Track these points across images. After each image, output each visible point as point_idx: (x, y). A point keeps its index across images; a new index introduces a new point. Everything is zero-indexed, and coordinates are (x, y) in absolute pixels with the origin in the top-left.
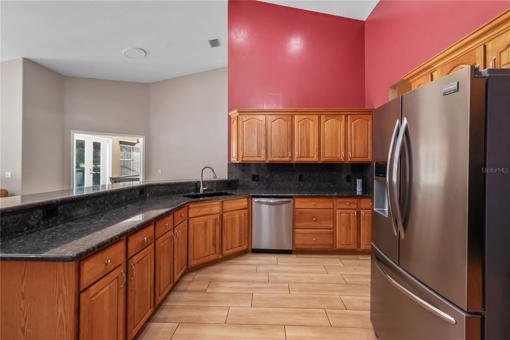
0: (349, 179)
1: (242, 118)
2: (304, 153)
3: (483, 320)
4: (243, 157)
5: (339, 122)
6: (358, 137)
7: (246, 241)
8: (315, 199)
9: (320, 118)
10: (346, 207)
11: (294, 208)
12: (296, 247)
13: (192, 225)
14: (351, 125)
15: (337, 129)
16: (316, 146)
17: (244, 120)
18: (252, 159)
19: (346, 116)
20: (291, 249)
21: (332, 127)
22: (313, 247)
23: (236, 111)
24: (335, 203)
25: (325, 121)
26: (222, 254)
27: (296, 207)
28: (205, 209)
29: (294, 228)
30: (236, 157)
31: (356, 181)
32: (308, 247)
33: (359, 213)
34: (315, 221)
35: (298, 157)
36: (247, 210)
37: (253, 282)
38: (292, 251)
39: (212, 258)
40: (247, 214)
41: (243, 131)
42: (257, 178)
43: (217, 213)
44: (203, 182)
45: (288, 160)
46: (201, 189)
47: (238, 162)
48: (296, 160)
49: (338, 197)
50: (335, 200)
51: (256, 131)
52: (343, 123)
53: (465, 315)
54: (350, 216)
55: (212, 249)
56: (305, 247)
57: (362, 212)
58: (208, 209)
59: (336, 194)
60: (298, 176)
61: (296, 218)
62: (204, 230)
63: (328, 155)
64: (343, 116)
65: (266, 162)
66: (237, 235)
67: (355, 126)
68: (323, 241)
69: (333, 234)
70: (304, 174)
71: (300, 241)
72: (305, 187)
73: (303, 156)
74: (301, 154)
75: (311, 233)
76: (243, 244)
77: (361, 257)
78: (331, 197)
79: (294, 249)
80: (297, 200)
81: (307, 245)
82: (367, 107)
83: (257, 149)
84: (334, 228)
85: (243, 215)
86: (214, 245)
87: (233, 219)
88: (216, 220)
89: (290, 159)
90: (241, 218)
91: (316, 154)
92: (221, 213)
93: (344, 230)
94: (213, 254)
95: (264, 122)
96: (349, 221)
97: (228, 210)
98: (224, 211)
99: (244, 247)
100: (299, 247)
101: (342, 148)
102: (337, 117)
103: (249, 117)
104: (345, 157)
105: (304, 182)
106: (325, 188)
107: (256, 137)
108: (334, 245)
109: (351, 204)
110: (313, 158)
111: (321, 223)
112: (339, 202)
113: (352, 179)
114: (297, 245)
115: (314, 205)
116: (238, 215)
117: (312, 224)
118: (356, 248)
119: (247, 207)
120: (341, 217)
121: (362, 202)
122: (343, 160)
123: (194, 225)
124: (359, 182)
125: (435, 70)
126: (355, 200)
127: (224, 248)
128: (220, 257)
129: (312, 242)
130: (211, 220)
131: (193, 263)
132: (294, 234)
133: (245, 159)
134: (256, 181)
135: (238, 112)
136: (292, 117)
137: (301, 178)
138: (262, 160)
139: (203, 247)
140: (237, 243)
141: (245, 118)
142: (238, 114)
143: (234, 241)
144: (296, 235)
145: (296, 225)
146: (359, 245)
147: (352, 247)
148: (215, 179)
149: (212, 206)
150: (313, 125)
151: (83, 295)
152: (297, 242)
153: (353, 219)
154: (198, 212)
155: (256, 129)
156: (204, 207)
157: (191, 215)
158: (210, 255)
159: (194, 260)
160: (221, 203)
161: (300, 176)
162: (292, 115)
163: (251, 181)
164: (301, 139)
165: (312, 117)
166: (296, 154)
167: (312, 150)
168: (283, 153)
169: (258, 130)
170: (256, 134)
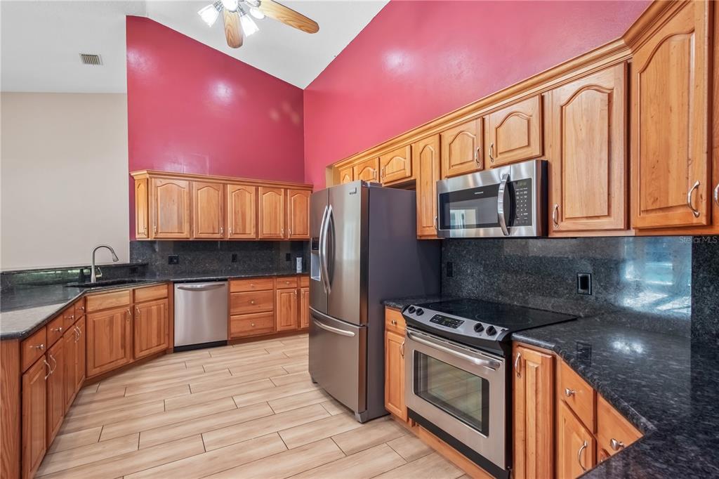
0: (288, 257)
1: (155, 184)
2: (240, 229)
3: (367, 328)
4: (157, 233)
5: (278, 196)
6: (298, 213)
7: (167, 338)
8: (251, 281)
9: (257, 190)
10: (286, 286)
11: (229, 292)
12: (232, 336)
13: (92, 323)
14: (291, 200)
15: (276, 203)
16: (253, 222)
17: (158, 185)
18: (169, 235)
19: (286, 190)
20: (226, 339)
21: (271, 200)
22: (252, 334)
23: (145, 172)
24: (275, 283)
25: (263, 194)
26: (134, 357)
27: (232, 290)
28: (110, 301)
29: (229, 314)
30: (146, 233)
31: (296, 260)
32: (246, 334)
33: (299, 292)
34: (253, 304)
35: (232, 234)
36: (167, 299)
37: (186, 376)
38: (226, 341)
39: (121, 363)
40: (167, 304)
41: (157, 199)
42: (175, 261)
43: (126, 306)
44: (96, 267)
45: (219, 237)
46: (93, 276)
47: (149, 239)
48: (229, 237)
49: (279, 276)
50: (275, 280)
51: (176, 200)
52: (282, 197)
53: (358, 327)
54: (290, 295)
55: (121, 352)
56: (242, 335)
57: (302, 290)
58: (114, 300)
59: (275, 274)
60: (231, 255)
61: (231, 303)
62: (108, 328)
63: (266, 232)
64: (283, 190)
65: (191, 240)
66: (155, 332)
67: (294, 201)
68: (264, 325)
69: (274, 317)
70: (237, 253)
71: (236, 329)
72: (240, 269)
73: (238, 232)
75: (249, 319)
76: (162, 342)
77: (301, 336)
78: (270, 277)
79: (230, 339)
80: (233, 283)
81: (245, 332)
82: (306, 183)
83: (178, 223)
84: (274, 310)
85: (162, 306)
86: (124, 347)
87: (149, 312)
88: (125, 314)
89: (222, 236)
90: (159, 310)
91: (253, 230)
92: (132, 305)
93: (284, 310)
94: (123, 358)
95: (187, 190)
96: (290, 301)
97: (141, 301)
98: (136, 301)
99: (163, 347)
100: (235, 335)
101: (282, 225)
102: (275, 190)
103: (164, 182)
104: (285, 235)
105: (238, 263)
106: (262, 269)
107: (175, 208)
108: (274, 328)
109: (291, 282)
110: (250, 234)
111: (261, 305)
112: (279, 282)
113: (292, 259)
114: (233, 334)
115: (253, 287)
116: (155, 307)
117: (251, 308)
118: (297, 328)
119: (166, 296)
120: (281, 297)
121: (302, 280)
122: (283, 237)
123: (94, 322)
124: (299, 260)
125: (355, 165)
126: (295, 279)
127: (137, 349)
128: (132, 361)
129: (251, 328)
130: (118, 314)
131: (94, 372)
132: (229, 322)
133: (160, 236)
134: (175, 263)
135: (149, 174)
136: (224, 186)
137: (234, 259)
138: (185, 237)
139: (107, 350)
140: (154, 341)
141: (159, 182)
142: (148, 176)
143: (149, 339)
144: (232, 323)
145: (232, 310)
146: (299, 323)
147: (293, 327)
148: (116, 263)
149: (120, 296)
150: (249, 197)
151: (26, 377)
152: (233, 330)
153: (293, 299)
154: (101, 304)
155: (175, 197)
156: (109, 298)
157: (89, 309)
158: (116, 360)
159: (95, 368)
160: (132, 293)
161: (233, 255)
162: (224, 184)
163: (167, 264)
164: (235, 213)
165: (248, 188)
166: (230, 230)
167: (248, 226)
168: (213, 228)
169: (178, 198)
170: (176, 204)
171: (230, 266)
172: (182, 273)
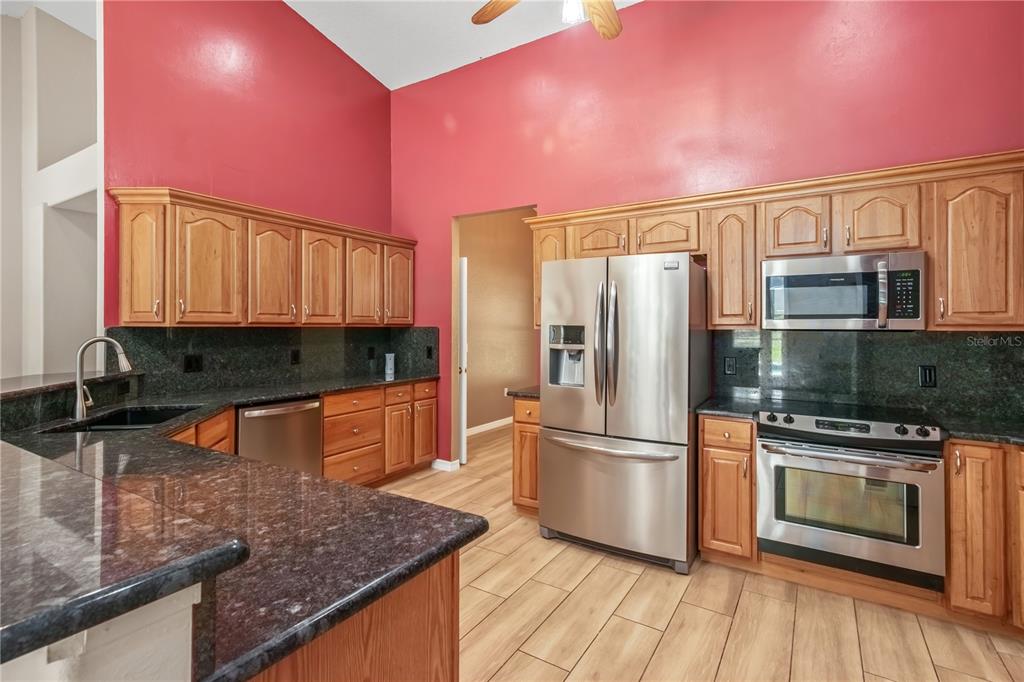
0: (371, 353)
1: (181, 216)
2: (320, 308)
4: (184, 312)
5: (372, 256)
6: (397, 283)
8: (355, 394)
9: (344, 243)
10: (398, 400)
11: (322, 417)
14: (388, 263)
15: (370, 266)
16: (339, 296)
17: (187, 219)
18: (207, 318)
19: (382, 245)
21: (362, 261)
23: (167, 191)
24: (383, 397)
25: (353, 250)
27: (326, 413)
29: (323, 456)
31: (385, 357)
33: (413, 408)
34: (357, 434)
35: (308, 315)
36: (227, 440)
40: (228, 449)
41: (185, 247)
44: (85, 383)
45: (290, 321)
46: (79, 404)
47: (167, 325)
49: (389, 386)
50: (382, 392)
51: (219, 252)
52: (377, 257)
54: (402, 414)
57: (417, 405)
60: (290, 353)
61: (325, 436)
63: (356, 312)
64: (378, 246)
65: (242, 325)
67: (393, 264)
68: (368, 468)
69: (381, 451)
70: (303, 349)
73: (318, 312)
74: (314, 308)
75: (350, 459)
77: (417, 478)
78: (378, 387)
80: (328, 401)
83: (223, 294)
84: (382, 440)
89: (292, 320)
91: (339, 310)
93: (394, 438)
95: (238, 233)
96: (402, 423)
101: (377, 301)
102: (369, 245)
103: (199, 214)
104: (382, 318)
107: (218, 265)
108: (382, 469)
109: (403, 394)
111: (366, 435)
112: (389, 394)
113: (376, 355)
115: (356, 405)
117: (352, 441)
118: (409, 464)
119: (226, 433)
120: (392, 415)
122: (378, 322)
124: (390, 358)
126: (409, 388)
129: (352, 474)
132: (322, 468)
134: (194, 371)
135: (171, 196)
136: (297, 231)
137: (295, 358)
138: (234, 320)
142: (167, 199)
145: (325, 448)
146: (412, 459)
147: (405, 464)
150: (334, 254)
153: (408, 419)
155: (218, 246)
160: (196, 432)
161: (293, 352)
162: (297, 228)
163: (180, 372)
164: (313, 279)
165: (332, 238)
166: (306, 308)
167: (331, 302)
168: (281, 305)
169: (223, 250)
170: (220, 260)
171: (288, 371)
172: (208, 387)
